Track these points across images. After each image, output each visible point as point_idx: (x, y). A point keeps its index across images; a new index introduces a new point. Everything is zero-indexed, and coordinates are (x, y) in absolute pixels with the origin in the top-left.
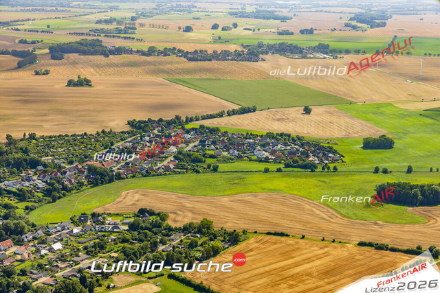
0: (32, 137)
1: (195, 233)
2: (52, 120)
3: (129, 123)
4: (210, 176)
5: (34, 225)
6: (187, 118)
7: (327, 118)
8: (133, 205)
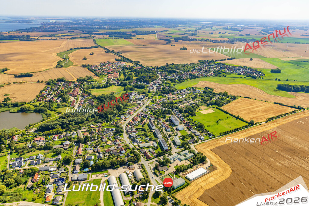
0: (173, 64)
1: (222, 95)
2: (177, 59)
3: (199, 61)
4: (224, 78)
5: (176, 90)
6: (215, 60)
7: (258, 62)
8: (203, 85)
